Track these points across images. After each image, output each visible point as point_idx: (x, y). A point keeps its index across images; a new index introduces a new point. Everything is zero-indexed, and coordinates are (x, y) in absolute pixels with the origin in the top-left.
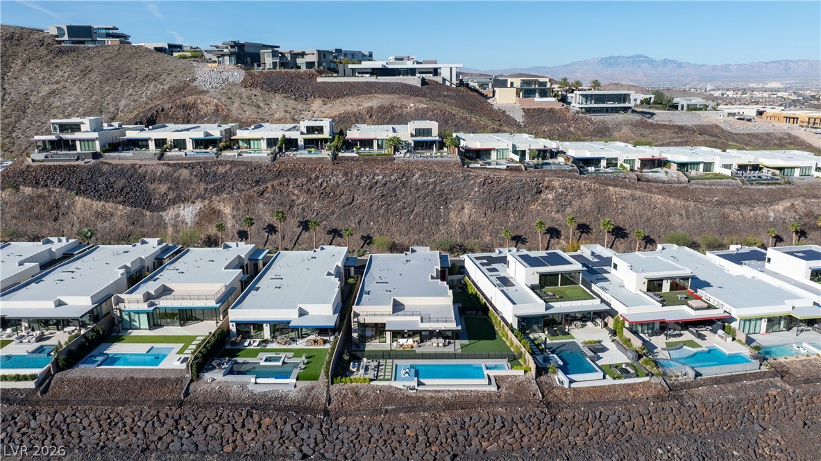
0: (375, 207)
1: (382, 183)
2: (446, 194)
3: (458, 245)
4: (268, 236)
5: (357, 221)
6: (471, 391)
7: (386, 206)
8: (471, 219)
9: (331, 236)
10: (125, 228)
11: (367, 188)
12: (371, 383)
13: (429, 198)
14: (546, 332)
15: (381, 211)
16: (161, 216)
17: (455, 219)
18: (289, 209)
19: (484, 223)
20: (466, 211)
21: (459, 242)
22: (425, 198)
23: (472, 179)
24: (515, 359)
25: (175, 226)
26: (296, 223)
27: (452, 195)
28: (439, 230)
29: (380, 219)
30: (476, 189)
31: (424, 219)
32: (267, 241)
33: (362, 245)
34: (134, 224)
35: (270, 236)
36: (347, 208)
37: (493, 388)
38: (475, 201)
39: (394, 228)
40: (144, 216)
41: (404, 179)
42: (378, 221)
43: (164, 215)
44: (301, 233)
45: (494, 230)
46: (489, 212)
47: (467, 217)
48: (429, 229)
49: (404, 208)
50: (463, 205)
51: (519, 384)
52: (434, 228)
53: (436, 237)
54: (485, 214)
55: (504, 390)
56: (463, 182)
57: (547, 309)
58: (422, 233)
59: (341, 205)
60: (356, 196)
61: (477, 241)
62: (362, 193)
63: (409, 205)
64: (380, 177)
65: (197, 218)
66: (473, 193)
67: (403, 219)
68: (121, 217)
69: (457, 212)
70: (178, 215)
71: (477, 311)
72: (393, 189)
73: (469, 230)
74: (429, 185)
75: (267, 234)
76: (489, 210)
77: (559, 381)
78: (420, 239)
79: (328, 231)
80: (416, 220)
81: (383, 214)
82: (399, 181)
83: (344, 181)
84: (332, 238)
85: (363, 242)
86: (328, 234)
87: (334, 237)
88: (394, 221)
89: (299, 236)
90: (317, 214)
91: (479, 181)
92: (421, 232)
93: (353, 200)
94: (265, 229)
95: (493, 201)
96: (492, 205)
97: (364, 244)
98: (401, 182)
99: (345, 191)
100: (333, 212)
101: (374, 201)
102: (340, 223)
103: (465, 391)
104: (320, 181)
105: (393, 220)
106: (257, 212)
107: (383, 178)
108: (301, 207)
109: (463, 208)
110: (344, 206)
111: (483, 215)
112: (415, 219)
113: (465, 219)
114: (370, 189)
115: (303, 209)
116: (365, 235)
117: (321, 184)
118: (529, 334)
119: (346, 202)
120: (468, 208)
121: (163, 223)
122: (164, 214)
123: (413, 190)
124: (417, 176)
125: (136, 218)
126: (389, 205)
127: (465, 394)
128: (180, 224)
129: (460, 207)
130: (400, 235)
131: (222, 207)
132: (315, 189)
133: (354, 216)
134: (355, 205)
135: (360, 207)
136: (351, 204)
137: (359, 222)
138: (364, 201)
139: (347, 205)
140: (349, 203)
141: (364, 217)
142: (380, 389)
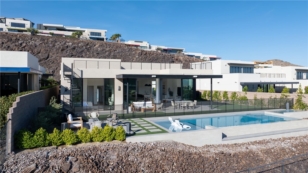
1: (72, 47)
11: (60, 49)
23: (134, 51)
30: (137, 57)
41: (88, 47)
56: (128, 52)
60: (51, 54)
62: (56, 53)
64: (70, 44)
72: (80, 52)
74: (106, 52)
82: (84, 47)
83: (42, 44)
91: (138, 52)
93: (48, 57)
98: (86, 48)
99: (42, 50)
104: (20, 42)
107: (72, 44)
114: (62, 50)
117: (21, 44)
119: (42, 58)
123: (95, 53)
124: (97, 46)
132: (15, 47)
133: (48, 67)
134: (49, 60)
135: (54, 62)
136: (46, 59)
137: (53, 72)
138: (57, 58)
139: (43, 60)
140: (45, 58)
141: (57, 68)
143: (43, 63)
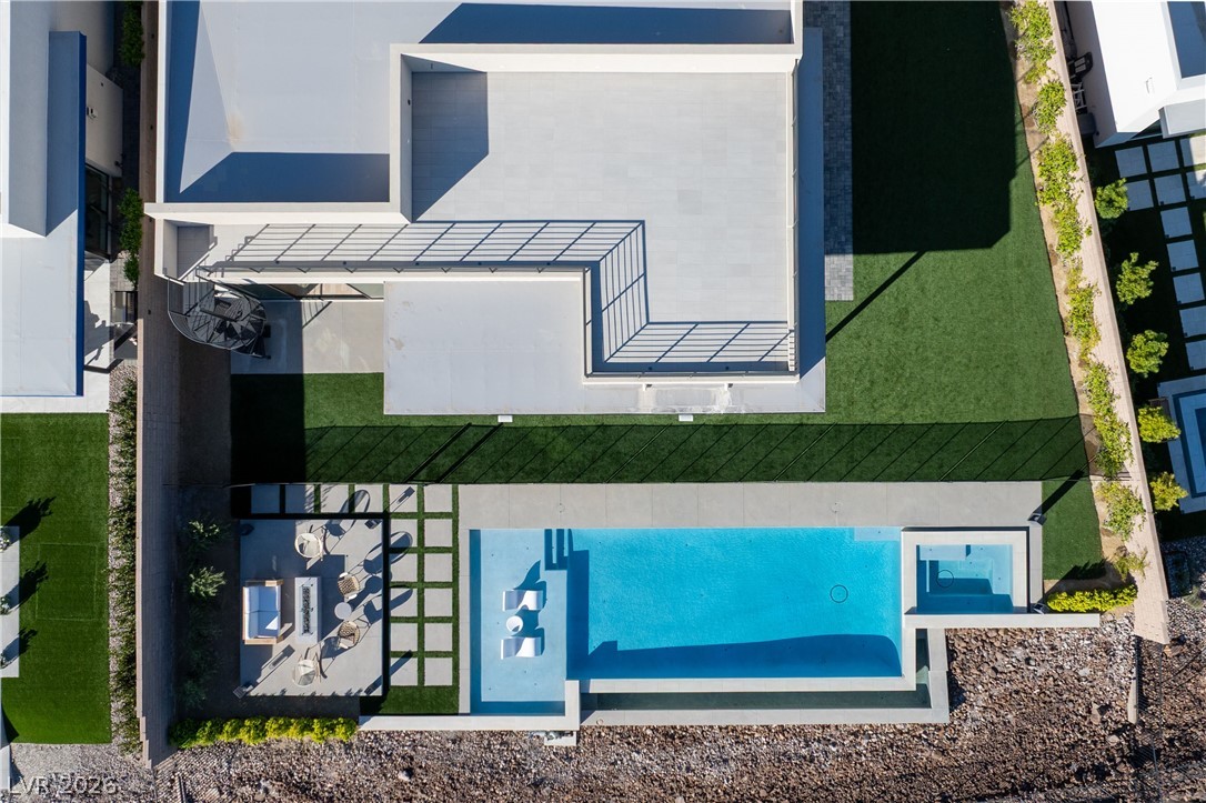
142: (412, 758)
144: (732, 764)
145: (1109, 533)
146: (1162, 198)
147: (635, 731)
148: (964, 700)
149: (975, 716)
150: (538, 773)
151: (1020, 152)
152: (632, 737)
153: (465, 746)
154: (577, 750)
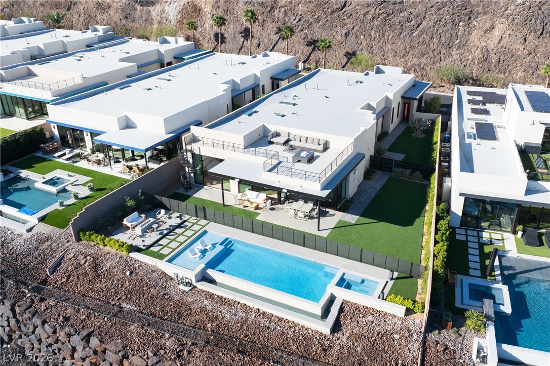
0: (370, 16)
2: (472, 6)
3: (472, 78)
4: (243, 42)
5: (344, 32)
6: (280, 319)
7: (385, 15)
8: (501, 45)
9: (310, 49)
10: (119, 22)
12: (131, 255)
13: (446, 8)
14: (520, 234)
15: (377, 22)
16: (149, 12)
17: (477, 42)
18: (270, 11)
19: (519, 53)
20: (497, 33)
21: (474, 75)
22: (440, 9)
24: (411, 277)
25: (160, 23)
26: (275, 29)
27: (481, 8)
28: (450, 55)
29: (373, 32)
31: (432, 38)
32: (242, 48)
33: (344, 63)
34: (126, 17)
35: (246, 41)
36: (335, 15)
37: (324, 328)
38: (513, 19)
39: (389, 46)
40: (135, 9)
42: (370, 35)
43: (151, 10)
44: (277, 42)
45: (533, 64)
46: (530, 38)
47: (496, 41)
48: (436, 52)
49: (409, 20)
50: (494, 23)
51: (381, 335)
52: (443, 51)
53: (443, 64)
54: (525, 40)
55: (343, 338)
57: (528, 192)
58: (425, 57)
59: (329, 10)
61: (502, 76)
63: (417, 16)
65: (180, 16)
66: (513, 7)
67: (402, 36)
68: (117, 9)
69: (482, 33)
70: (163, 11)
71: (414, 171)
73: (494, 59)
75: (242, 40)
76: (533, 34)
77: (479, 352)
78: (419, 65)
79: (309, 42)
80: (422, 38)
81: (378, 26)
84: (310, 51)
85: (346, 60)
86: (307, 45)
87: (313, 50)
88: (390, 37)
89: (275, 45)
90: (300, 20)
92: (423, 55)
93: (345, 5)
94: (241, 33)
95: (542, 22)
96: (539, 27)
97: (346, 63)
100: (318, 20)
101: (370, 8)
102: (324, 33)
103: (270, 317)
105: (390, 34)
106: (235, 13)
108: (283, 10)
109: (492, 28)
110: (332, 12)
111: (522, 40)
112: (419, 36)
113: (492, 43)
115: (286, 13)
116: (351, 51)
118: (483, 229)
119: (335, 7)
120: (501, 27)
121: (150, 19)
122: (150, 8)
125: (129, 12)
126: (388, 15)
127: (265, 322)
128: (165, 21)
129: (488, 25)
130: (394, 56)
131: (203, 5)
133: (342, 25)
134: (345, 11)
135: (351, 15)
136: (341, 10)
137: (346, 34)
138: (357, 7)
139: (336, 11)
140: (339, 8)
141: (354, 27)
142: (136, 269)
143: (335, 17)
144: (237, 317)
145: (420, 294)
146: (469, 239)
147: (211, 295)
148: (341, 330)
149: (343, 340)
150: (169, 292)
151: (422, 214)
152: (210, 296)
153: (155, 274)
154: (187, 293)
